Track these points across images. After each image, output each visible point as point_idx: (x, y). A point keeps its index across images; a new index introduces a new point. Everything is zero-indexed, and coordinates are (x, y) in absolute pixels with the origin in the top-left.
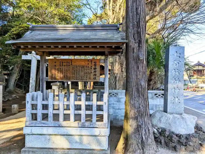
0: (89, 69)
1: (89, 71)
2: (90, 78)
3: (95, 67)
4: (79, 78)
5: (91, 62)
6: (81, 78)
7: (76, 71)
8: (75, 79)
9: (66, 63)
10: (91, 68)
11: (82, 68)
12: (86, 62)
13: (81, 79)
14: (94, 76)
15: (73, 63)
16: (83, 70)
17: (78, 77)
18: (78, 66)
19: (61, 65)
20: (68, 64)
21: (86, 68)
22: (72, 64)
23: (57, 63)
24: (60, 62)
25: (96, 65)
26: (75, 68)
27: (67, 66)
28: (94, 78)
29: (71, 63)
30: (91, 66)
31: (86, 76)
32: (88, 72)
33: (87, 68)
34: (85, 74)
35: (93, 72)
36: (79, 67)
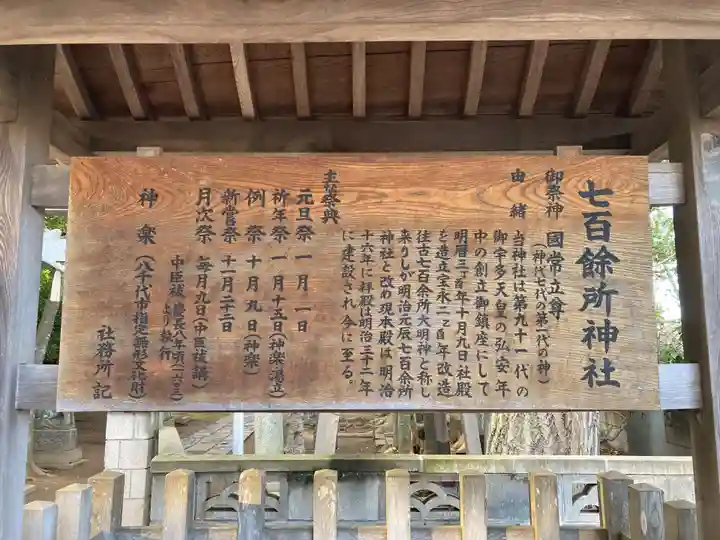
0: (529, 262)
1: (531, 287)
2: (544, 367)
3: (595, 247)
4: (414, 372)
5: (553, 191)
6: (444, 369)
7: (376, 292)
8: (375, 381)
9: (270, 204)
10: (557, 260)
11: (454, 261)
12: (493, 192)
13: (436, 378)
14: (587, 340)
15: (345, 199)
16: (455, 275)
17: (405, 363)
18: (406, 237)
19: (219, 225)
20: (292, 210)
21: (491, 261)
22: (332, 215)
23: (161, 205)
24: (205, 193)
25: (607, 225)
26: (376, 255)
27: (280, 233)
28: (591, 372)
29: (331, 198)
30: (557, 238)
31: (501, 345)
32: (521, 303)
33: (507, 260)
34: (482, 321)
35: (572, 297)
36: (414, 245)
